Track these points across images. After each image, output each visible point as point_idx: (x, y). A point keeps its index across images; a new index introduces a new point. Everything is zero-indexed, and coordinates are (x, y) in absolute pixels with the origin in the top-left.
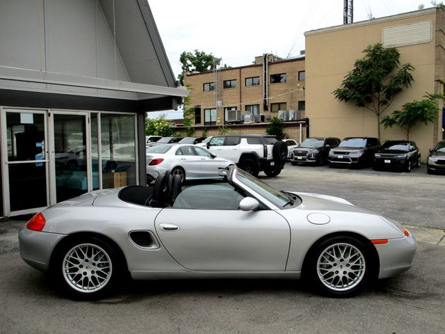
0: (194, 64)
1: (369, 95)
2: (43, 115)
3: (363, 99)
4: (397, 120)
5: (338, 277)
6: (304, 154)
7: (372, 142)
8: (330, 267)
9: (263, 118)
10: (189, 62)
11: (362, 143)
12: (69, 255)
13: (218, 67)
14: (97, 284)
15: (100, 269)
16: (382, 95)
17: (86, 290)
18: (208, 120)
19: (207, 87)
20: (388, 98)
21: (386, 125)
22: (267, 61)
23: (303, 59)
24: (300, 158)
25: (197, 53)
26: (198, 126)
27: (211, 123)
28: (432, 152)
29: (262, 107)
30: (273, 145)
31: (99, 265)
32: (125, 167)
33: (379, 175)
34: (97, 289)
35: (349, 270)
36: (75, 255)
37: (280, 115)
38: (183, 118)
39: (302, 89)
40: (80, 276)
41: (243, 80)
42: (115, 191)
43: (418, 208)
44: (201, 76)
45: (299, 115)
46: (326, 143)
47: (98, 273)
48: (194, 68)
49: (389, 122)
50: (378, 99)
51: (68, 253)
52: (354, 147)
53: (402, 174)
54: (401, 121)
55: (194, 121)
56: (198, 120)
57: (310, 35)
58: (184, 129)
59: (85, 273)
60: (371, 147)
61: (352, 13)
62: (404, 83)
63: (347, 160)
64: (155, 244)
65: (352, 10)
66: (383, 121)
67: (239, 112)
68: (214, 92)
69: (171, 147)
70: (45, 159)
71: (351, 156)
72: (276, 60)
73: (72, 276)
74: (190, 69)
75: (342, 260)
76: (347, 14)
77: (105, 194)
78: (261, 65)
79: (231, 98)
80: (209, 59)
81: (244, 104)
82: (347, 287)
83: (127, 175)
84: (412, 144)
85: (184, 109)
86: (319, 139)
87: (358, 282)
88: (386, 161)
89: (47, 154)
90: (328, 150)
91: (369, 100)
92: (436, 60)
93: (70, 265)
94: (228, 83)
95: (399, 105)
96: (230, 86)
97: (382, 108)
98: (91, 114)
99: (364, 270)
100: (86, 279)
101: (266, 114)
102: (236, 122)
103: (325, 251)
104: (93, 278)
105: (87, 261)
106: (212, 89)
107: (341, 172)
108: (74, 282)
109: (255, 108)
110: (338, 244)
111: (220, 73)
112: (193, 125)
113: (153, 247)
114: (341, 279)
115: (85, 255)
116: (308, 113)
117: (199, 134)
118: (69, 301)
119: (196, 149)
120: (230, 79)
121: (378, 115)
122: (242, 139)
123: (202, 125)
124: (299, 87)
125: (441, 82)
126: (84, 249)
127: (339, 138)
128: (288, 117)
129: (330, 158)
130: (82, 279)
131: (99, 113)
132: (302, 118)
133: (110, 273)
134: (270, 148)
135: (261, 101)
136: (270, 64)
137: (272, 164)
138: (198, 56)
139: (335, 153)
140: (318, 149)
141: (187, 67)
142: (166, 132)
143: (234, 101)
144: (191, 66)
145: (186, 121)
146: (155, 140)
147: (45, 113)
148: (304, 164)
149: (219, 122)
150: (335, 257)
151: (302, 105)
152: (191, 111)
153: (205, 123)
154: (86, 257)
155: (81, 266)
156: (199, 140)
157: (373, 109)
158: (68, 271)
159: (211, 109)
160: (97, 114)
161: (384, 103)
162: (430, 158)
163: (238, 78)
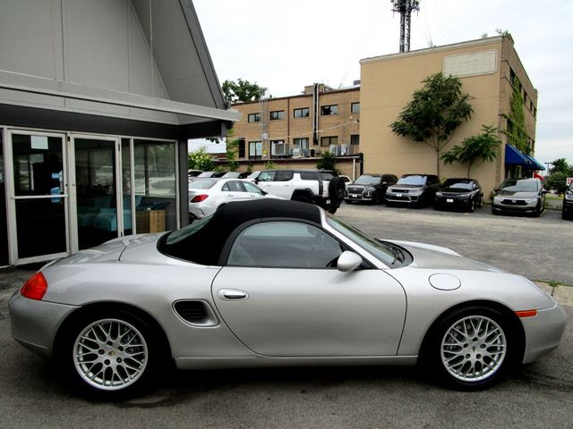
0: (237, 94)
1: (428, 129)
2: (60, 139)
3: (421, 134)
4: (458, 157)
5: (469, 363)
6: (359, 191)
7: (432, 179)
8: (458, 348)
9: (313, 152)
10: (232, 92)
11: (423, 181)
12: (84, 335)
13: (263, 98)
14: (124, 376)
15: (130, 356)
16: (441, 130)
17: (110, 386)
18: (252, 154)
19: (252, 118)
20: (448, 132)
21: (446, 161)
22: (318, 91)
23: (358, 89)
24: (355, 196)
25: (241, 83)
26: (242, 160)
27: (256, 157)
28: (498, 191)
29: (311, 141)
30: (328, 182)
31: (128, 350)
32: (163, 204)
33: (442, 215)
34: (125, 385)
35: (484, 352)
36: (91, 335)
37: (331, 149)
38: (225, 151)
39: (356, 122)
40: (100, 366)
41: (291, 111)
42: (153, 239)
43: (505, 254)
44: (245, 106)
45: (352, 149)
46: (382, 181)
47: (127, 361)
48: (237, 98)
49: (449, 159)
50: (438, 133)
51: (82, 332)
52: (413, 185)
53: (466, 214)
54: (461, 157)
55: (237, 154)
56: (242, 154)
57: (365, 63)
58: (227, 163)
59: (107, 362)
60: (431, 186)
61: (409, 41)
62: (464, 115)
63: (406, 198)
64: (212, 319)
65: (409, 38)
66: (443, 157)
67: (288, 145)
68: (260, 124)
69: (216, 182)
70: (63, 193)
71: (410, 194)
72: (327, 90)
73: (88, 366)
74: (233, 98)
75: (475, 339)
76: (403, 42)
77: (139, 242)
78: (312, 95)
79: (278, 131)
80: (254, 89)
81: (292, 137)
82: (481, 375)
83: (166, 212)
84: (475, 182)
85: (227, 141)
86: (375, 176)
87: (496, 368)
88: (448, 200)
89: (65, 187)
90: (385, 188)
91: (428, 135)
92: (501, 93)
93: (85, 350)
94: (275, 115)
95: (459, 140)
96: (277, 118)
97: (442, 144)
98: (123, 140)
99: (504, 352)
100: (109, 370)
101: (316, 148)
102: (284, 157)
103: (452, 327)
104: (120, 368)
105: (110, 343)
106: (257, 120)
107: (399, 212)
108: (91, 374)
109: (304, 142)
110: (470, 317)
111: (266, 103)
112: (237, 159)
113: (209, 323)
114: (473, 366)
115: (108, 335)
116: (362, 147)
117: (244, 169)
118: (83, 403)
119: (245, 185)
120: (277, 110)
121: (438, 151)
122: (295, 175)
123: (246, 159)
124: (351, 120)
125: (505, 117)
126: (106, 326)
127: (395, 174)
128: (340, 152)
129: (388, 196)
130: (103, 370)
131: (132, 138)
132: (355, 153)
133: (145, 361)
134: (326, 184)
135: (310, 134)
136: (321, 94)
137: (328, 202)
138: (241, 85)
139: (394, 191)
140: (375, 186)
141: (230, 97)
142: (207, 166)
143: (281, 134)
144: (233, 95)
145: (230, 154)
146: (196, 174)
147: (63, 136)
148: (359, 203)
149: (265, 156)
150: (465, 335)
151: (355, 139)
152: (234, 144)
153: (250, 157)
154: (109, 338)
155: (102, 352)
156: (244, 175)
157: (432, 144)
158: (82, 359)
159: (256, 142)
160: (128, 140)
161: (445, 138)
162: (496, 198)
163: (286, 109)
